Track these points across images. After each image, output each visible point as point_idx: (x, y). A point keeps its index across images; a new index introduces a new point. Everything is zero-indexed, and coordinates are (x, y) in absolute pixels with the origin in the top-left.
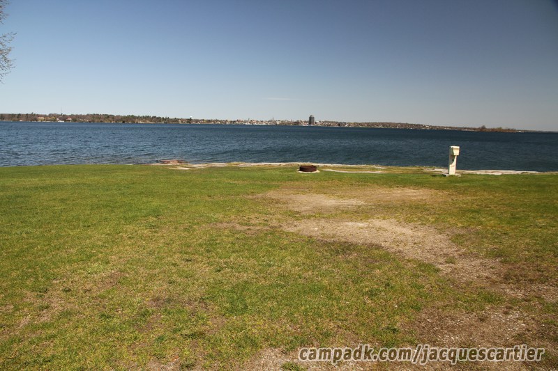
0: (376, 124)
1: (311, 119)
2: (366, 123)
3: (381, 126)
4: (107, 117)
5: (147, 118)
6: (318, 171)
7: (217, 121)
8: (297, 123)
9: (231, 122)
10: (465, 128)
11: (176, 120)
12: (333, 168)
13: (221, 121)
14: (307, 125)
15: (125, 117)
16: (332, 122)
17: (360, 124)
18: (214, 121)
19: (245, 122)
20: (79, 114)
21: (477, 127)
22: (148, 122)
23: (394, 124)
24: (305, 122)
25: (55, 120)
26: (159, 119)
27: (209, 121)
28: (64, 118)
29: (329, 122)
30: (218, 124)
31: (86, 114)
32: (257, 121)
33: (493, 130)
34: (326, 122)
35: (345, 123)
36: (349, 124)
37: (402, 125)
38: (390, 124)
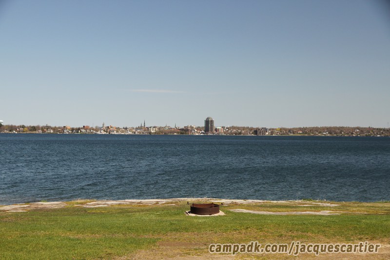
0: (317, 129)
1: (209, 123)
2: (300, 129)
3: (326, 134)
6: (221, 213)
7: (48, 128)
8: (185, 130)
9: (72, 129)
12: (248, 207)
13: (54, 129)
14: (201, 133)
16: (244, 128)
17: (290, 130)
18: (42, 129)
19: (97, 129)
23: (348, 129)
24: (198, 128)
27: (34, 128)
29: (238, 128)
30: (50, 134)
32: (118, 129)
34: (233, 128)
35: (266, 130)
36: (272, 130)
37: (362, 130)
38: (341, 129)
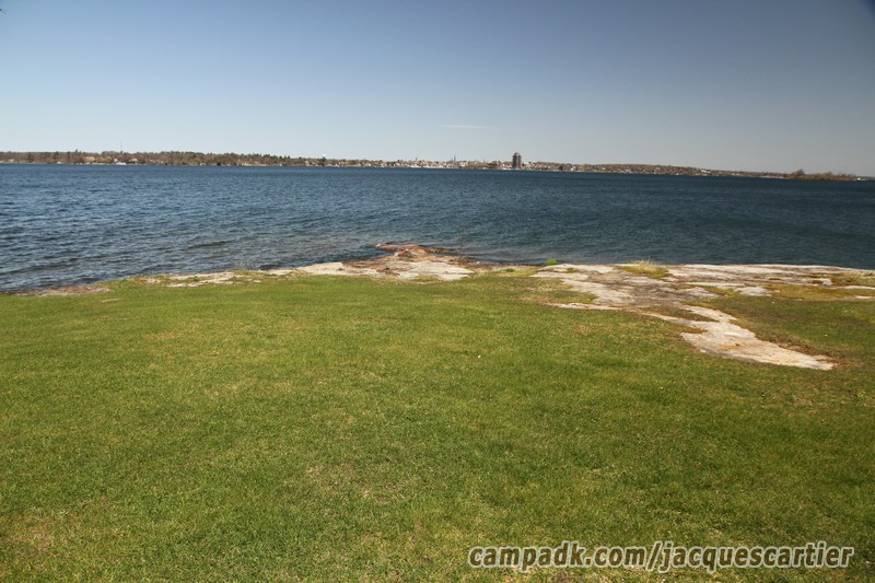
0: (619, 166)
1: (516, 158)
2: (604, 166)
3: (628, 171)
4: (193, 156)
5: (256, 157)
7: (366, 161)
8: (494, 165)
9: (388, 163)
10: (766, 174)
11: (301, 161)
13: (372, 162)
14: (509, 168)
15: (220, 157)
16: (550, 164)
17: (594, 167)
18: (361, 162)
19: (410, 163)
20: (148, 151)
21: (789, 172)
22: (257, 164)
23: (650, 166)
24: (506, 163)
25: (112, 161)
26: (274, 159)
27: (354, 162)
28: (125, 157)
29: (545, 164)
30: (368, 168)
31: (159, 152)
32: (430, 163)
33: (817, 176)
34: (540, 163)
35: (571, 166)
36: (577, 167)
37: (662, 168)
38: (643, 167)
